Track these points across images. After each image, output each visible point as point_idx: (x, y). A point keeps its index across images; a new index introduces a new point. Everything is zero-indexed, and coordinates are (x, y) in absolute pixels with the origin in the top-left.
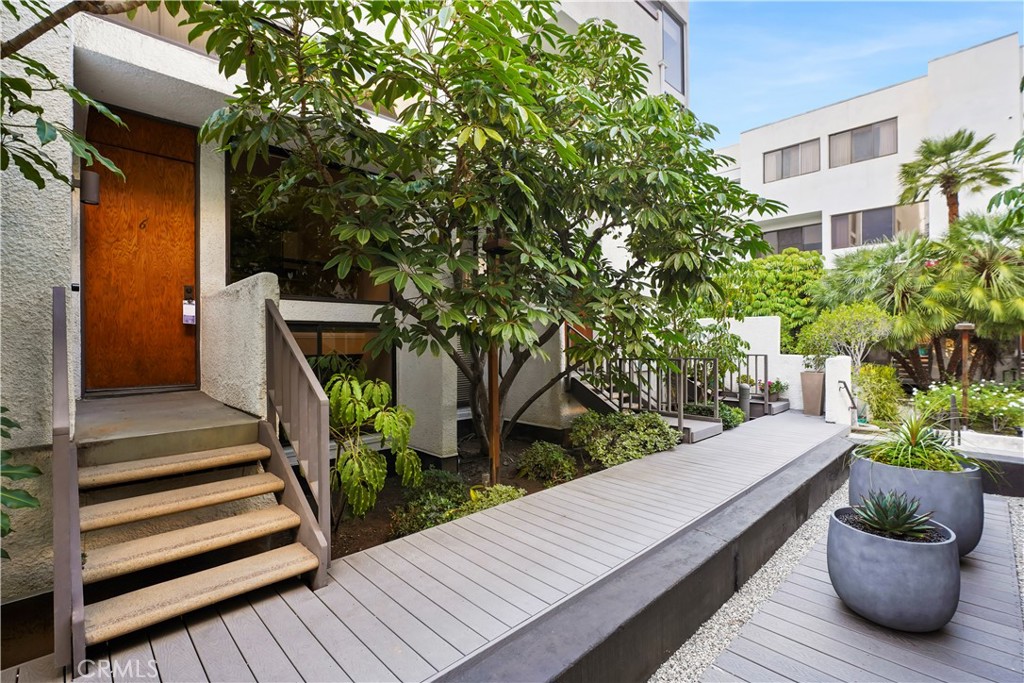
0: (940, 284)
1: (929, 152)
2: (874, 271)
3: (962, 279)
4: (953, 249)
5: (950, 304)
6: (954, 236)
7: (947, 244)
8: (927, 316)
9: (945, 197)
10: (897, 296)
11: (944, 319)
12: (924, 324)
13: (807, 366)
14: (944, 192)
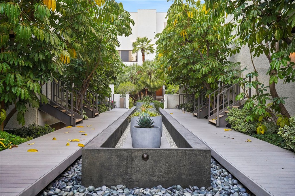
0: (142, 78)
1: (139, 40)
2: (128, 73)
3: (146, 77)
4: (144, 69)
5: (143, 83)
6: (144, 65)
7: (143, 67)
8: (139, 86)
9: (142, 53)
10: (133, 80)
11: (142, 87)
12: (139, 88)
13: (121, 97)
14: (142, 52)
